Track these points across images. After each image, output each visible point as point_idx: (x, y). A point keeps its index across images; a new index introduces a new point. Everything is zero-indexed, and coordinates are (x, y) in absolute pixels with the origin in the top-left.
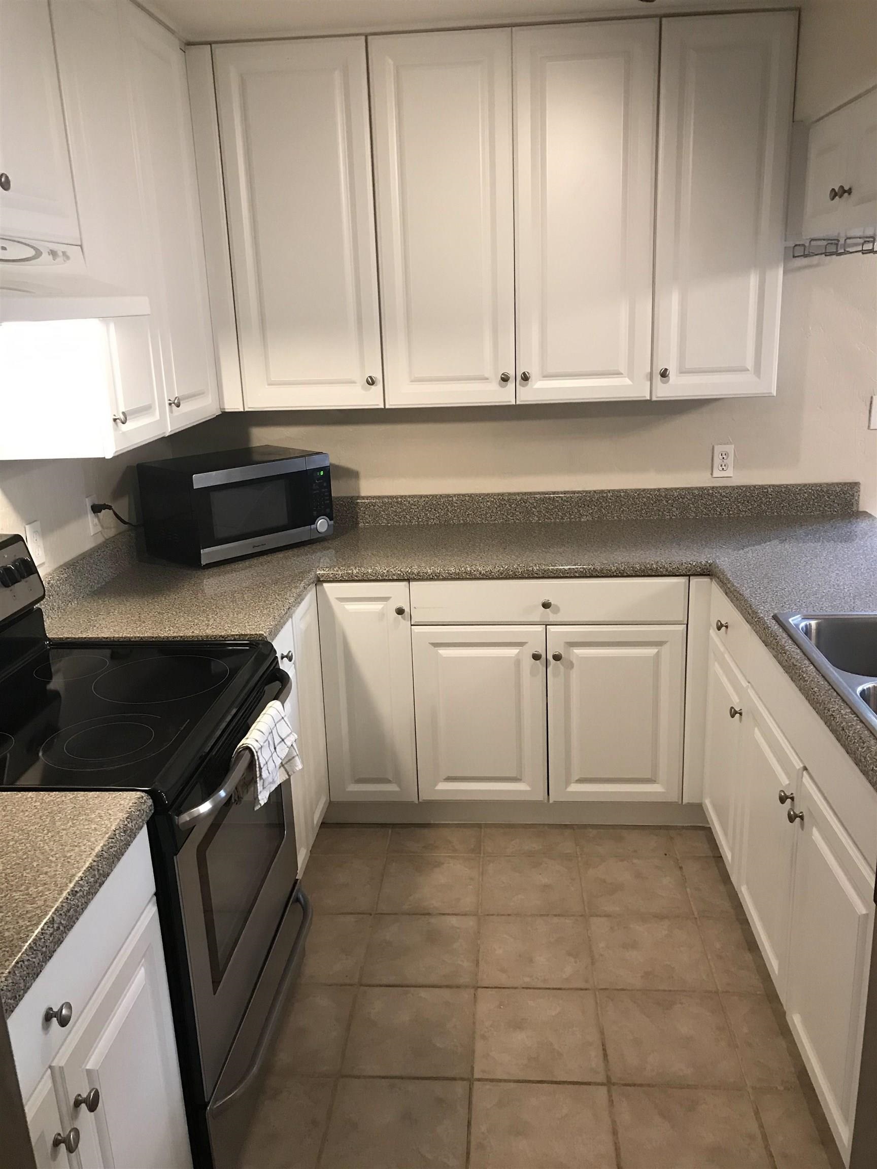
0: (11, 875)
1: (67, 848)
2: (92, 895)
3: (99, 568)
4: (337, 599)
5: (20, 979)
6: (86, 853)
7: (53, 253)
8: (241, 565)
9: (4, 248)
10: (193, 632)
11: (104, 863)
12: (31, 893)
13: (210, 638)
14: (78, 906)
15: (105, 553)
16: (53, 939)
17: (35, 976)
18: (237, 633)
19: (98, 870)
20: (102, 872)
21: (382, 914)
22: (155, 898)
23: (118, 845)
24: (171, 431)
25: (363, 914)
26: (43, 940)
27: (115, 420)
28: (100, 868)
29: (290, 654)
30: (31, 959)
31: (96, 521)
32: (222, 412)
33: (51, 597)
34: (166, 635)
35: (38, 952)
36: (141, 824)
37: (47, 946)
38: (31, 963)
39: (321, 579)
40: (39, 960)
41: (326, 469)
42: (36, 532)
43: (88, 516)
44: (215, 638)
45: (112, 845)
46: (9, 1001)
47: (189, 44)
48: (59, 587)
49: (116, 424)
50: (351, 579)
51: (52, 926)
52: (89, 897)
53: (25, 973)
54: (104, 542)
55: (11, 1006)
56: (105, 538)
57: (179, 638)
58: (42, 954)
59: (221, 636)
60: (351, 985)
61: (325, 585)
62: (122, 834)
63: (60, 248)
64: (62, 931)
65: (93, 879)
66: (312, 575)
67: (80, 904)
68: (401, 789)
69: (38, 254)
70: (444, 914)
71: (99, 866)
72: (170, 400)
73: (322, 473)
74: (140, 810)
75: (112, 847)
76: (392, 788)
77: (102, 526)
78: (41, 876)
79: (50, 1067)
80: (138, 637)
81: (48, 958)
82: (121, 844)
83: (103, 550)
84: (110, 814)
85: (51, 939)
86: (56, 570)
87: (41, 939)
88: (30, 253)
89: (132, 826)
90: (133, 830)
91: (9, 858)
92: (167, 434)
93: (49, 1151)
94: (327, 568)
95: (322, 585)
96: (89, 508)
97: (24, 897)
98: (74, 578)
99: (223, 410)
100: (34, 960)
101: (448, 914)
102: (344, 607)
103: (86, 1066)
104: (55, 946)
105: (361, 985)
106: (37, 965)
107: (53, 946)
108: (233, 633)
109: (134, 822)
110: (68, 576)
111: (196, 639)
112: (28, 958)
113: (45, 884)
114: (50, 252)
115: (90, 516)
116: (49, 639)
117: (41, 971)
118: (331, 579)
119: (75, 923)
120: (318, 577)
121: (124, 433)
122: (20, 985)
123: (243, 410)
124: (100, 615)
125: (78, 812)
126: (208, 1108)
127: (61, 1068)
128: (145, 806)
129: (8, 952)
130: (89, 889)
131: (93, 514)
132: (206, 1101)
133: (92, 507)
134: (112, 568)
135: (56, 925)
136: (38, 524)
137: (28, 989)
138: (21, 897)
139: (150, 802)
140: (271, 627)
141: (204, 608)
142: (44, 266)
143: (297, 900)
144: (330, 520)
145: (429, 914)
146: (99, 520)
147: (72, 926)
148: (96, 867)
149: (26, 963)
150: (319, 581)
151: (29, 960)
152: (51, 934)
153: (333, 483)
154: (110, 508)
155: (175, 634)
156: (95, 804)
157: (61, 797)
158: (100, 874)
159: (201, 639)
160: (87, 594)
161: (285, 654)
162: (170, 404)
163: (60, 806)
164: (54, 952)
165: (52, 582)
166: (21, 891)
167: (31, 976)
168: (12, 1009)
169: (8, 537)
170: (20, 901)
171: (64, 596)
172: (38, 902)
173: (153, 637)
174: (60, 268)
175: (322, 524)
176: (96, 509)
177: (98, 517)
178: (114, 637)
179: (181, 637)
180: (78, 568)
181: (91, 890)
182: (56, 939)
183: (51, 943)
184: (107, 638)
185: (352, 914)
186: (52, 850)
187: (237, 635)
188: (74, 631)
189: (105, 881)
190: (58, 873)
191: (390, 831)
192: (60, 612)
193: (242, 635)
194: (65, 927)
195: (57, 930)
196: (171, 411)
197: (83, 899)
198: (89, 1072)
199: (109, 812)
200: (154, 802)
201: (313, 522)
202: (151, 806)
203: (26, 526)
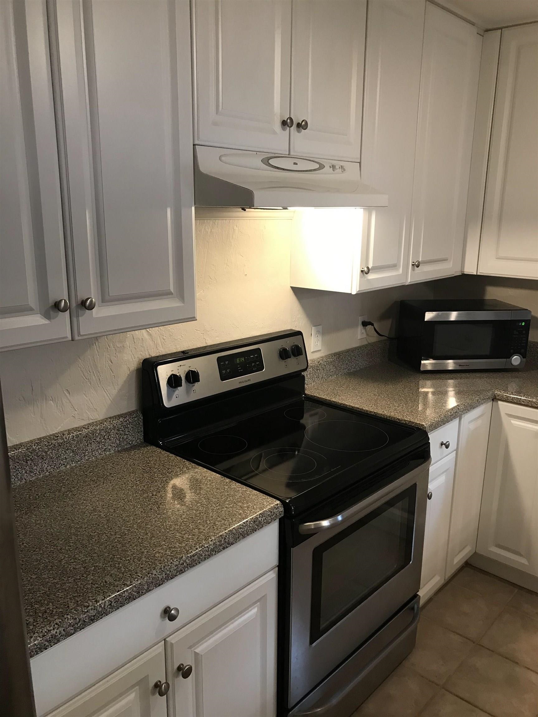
0: (185, 522)
1: (219, 519)
2: (215, 552)
3: (357, 359)
4: (506, 414)
5: (145, 583)
6: (225, 526)
7: (333, 167)
8: (448, 376)
9: (295, 164)
10: (383, 412)
11: (231, 536)
12: (184, 537)
13: (391, 418)
14: (202, 556)
15: (363, 351)
16: (176, 569)
17: (157, 586)
18: (409, 420)
19: (225, 539)
20: (227, 541)
21: (482, 646)
22: (277, 569)
23: (246, 528)
24: (410, 282)
25: (469, 639)
26: (170, 567)
27: (362, 271)
28: (227, 538)
29: (447, 444)
30: (157, 575)
31: (364, 331)
32: (462, 273)
33: (318, 371)
34: (367, 409)
35: (163, 572)
36: (270, 520)
37: (171, 571)
38: (156, 577)
39: (497, 398)
40: (163, 577)
41: (528, 322)
42: (318, 332)
43: (358, 328)
44: (394, 419)
45: (242, 527)
46: (134, 593)
47: (487, 31)
48: (325, 366)
49: (363, 274)
50: (519, 403)
51: (179, 561)
52: (212, 553)
53: (150, 581)
54: (367, 345)
55: (134, 596)
56: (368, 342)
57: (373, 413)
58: (165, 575)
59: (398, 418)
60: (437, 685)
61: (500, 402)
62: (251, 522)
63: (338, 164)
64: (185, 566)
65: (219, 543)
66: (490, 394)
67: (203, 555)
68: (529, 564)
69: (322, 167)
70: (529, 669)
71: (226, 537)
72: (413, 262)
73: (523, 324)
74: (271, 512)
75: (241, 528)
76: (523, 561)
77: (367, 335)
78: (196, 530)
79: (165, 640)
80: (351, 406)
81: (170, 578)
82: (248, 529)
83: (363, 349)
84: (254, 508)
85: (175, 568)
86: (326, 356)
87: (169, 566)
88: (317, 166)
89: (261, 520)
90: (261, 522)
91: (191, 512)
92: (407, 284)
93: (150, 688)
94: (503, 391)
95: (497, 402)
96: (360, 323)
97: (180, 538)
98: (337, 362)
99: (463, 273)
100: (159, 576)
101: (531, 670)
102: (511, 421)
103: (195, 649)
104: (177, 573)
105: (443, 688)
106: (160, 579)
107: (175, 573)
108: (406, 419)
109: (264, 518)
110: (333, 361)
111: (383, 417)
112: (156, 573)
113: (194, 535)
114: (331, 166)
115: (360, 327)
116: (305, 394)
117: (162, 584)
118: (504, 400)
119: (197, 565)
120: (495, 396)
121: (368, 280)
122: (144, 587)
123: (476, 274)
124: (342, 387)
125: (240, 500)
126: (290, 713)
127: (172, 644)
128: (277, 510)
129: (150, 565)
130: (214, 548)
131: (362, 327)
132: (289, 708)
133: (362, 322)
134: (366, 361)
135: (181, 562)
136: (320, 327)
137: (150, 590)
138: (179, 537)
139: (282, 509)
140: (433, 421)
141: (402, 398)
142: (326, 175)
143: (413, 609)
144: (523, 358)
145: (517, 663)
146: (366, 331)
147: (194, 566)
148: (225, 537)
149: (153, 576)
150: (495, 399)
151: (156, 574)
152: (176, 565)
153: (531, 332)
154: (372, 325)
155: (372, 410)
156: (252, 498)
157: (240, 488)
158: (226, 542)
159: (386, 418)
160: (345, 374)
161: (445, 442)
162: (413, 265)
163: (235, 493)
164: (175, 576)
165: (321, 362)
166: (181, 534)
167: (154, 584)
168: (134, 597)
169: (294, 332)
170: (176, 540)
171: (328, 371)
172: (183, 544)
173: (359, 408)
174: (338, 176)
175: (516, 360)
176: (365, 324)
177: (365, 329)
178: (338, 403)
179: (375, 413)
180: (341, 357)
181: (215, 549)
182: (179, 570)
183: (174, 570)
184: (335, 402)
185: (461, 635)
186: (212, 517)
187: (407, 421)
188: (321, 393)
189: (228, 547)
190: (204, 531)
191: (516, 591)
192: (323, 380)
193: (411, 422)
194: (187, 565)
195: (181, 564)
196: (413, 270)
197: (207, 552)
198: (196, 654)
199: (255, 506)
200: (284, 509)
201: (509, 356)
202: (282, 511)
203: (313, 328)
